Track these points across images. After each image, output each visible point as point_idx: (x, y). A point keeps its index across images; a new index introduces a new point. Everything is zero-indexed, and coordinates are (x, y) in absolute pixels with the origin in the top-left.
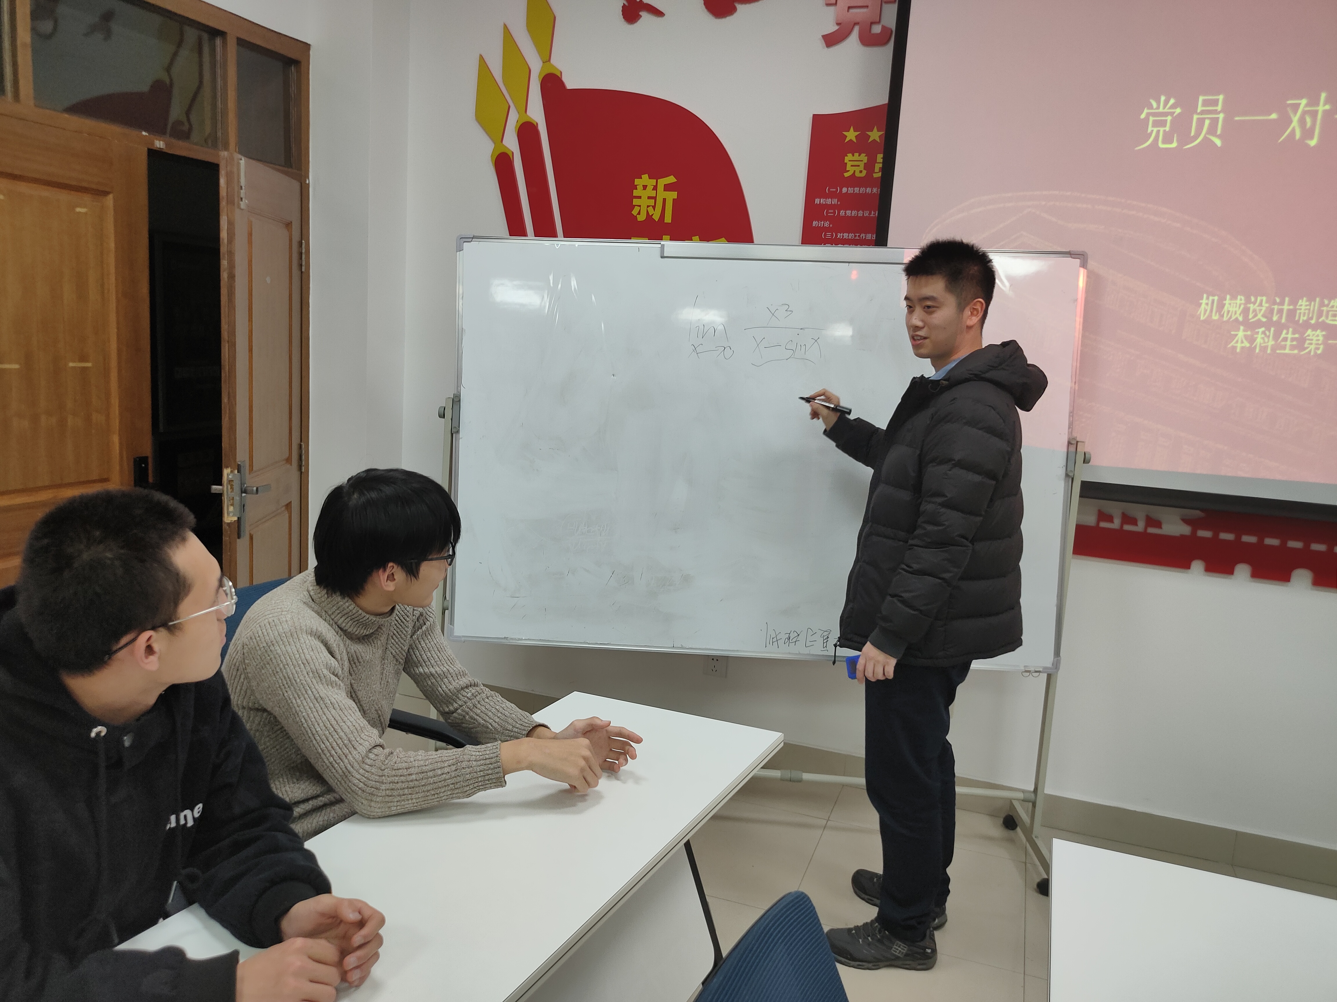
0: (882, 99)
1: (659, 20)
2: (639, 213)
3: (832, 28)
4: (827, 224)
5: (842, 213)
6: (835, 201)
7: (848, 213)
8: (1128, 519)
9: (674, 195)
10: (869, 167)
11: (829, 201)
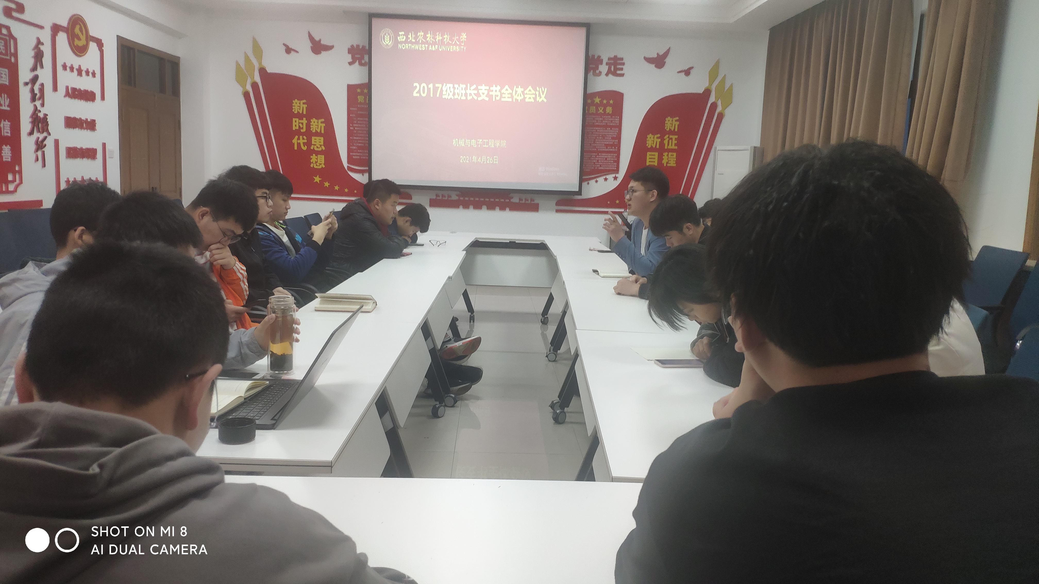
0: (366, 81)
1: (298, 53)
2: (295, 111)
3: (350, 60)
4: (354, 115)
5: (358, 112)
6: (356, 109)
7: (360, 112)
8: (443, 196)
9: (305, 106)
10: (365, 99)
11: (354, 109)
